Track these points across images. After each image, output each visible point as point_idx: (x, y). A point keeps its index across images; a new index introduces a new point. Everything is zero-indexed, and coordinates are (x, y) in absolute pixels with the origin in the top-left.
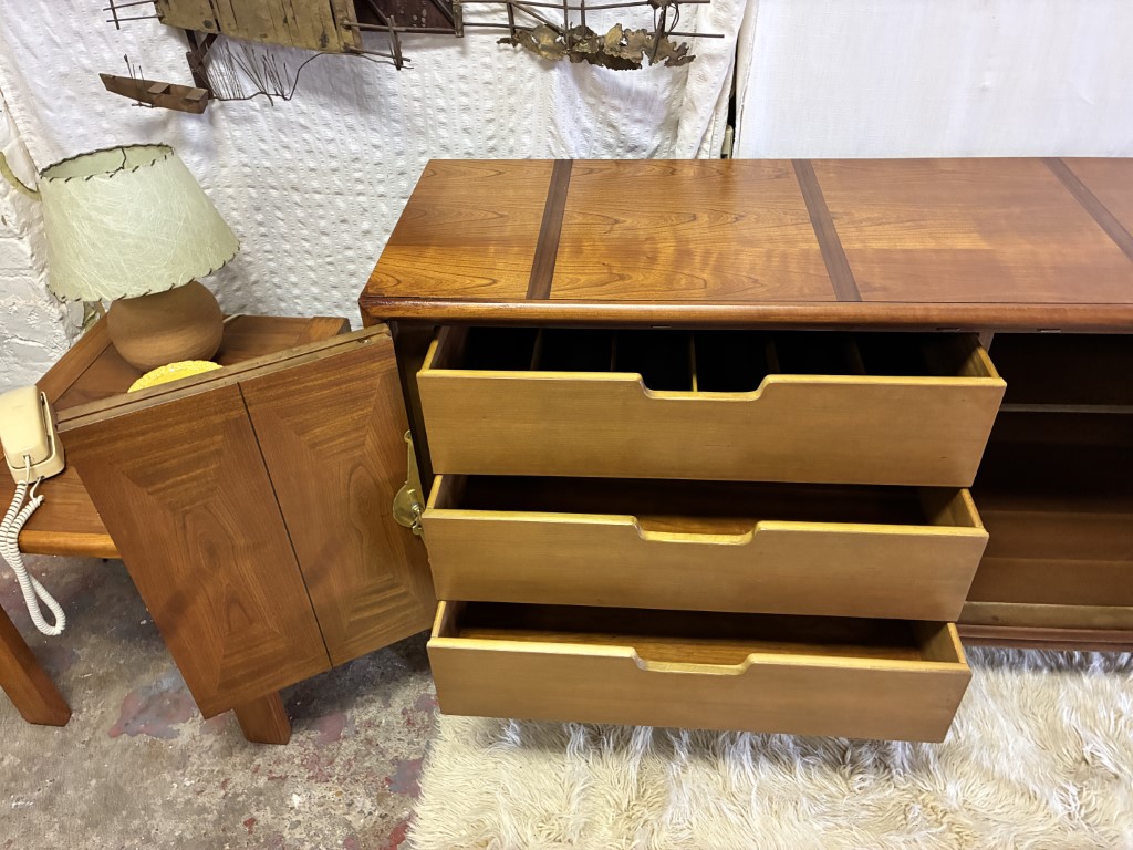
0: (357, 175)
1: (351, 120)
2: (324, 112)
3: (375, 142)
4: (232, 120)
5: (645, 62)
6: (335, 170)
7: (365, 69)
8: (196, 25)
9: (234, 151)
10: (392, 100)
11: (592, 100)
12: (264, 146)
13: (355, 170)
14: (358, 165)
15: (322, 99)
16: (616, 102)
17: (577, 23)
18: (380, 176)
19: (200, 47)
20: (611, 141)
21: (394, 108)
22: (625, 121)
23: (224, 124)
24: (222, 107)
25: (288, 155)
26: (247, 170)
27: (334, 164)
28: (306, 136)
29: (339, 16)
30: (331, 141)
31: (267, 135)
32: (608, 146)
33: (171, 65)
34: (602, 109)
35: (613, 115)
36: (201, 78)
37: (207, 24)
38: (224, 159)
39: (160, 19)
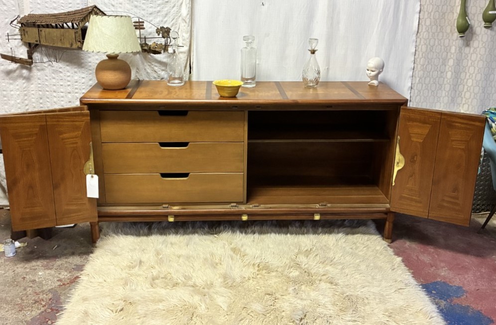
0: (76, 87)
1: (76, 70)
2: (68, 68)
3: (83, 76)
4: (38, 70)
5: (162, 52)
6: (69, 85)
7: (82, 55)
8: (33, 41)
9: (37, 79)
10: (90, 64)
11: (150, 64)
12: (46, 78)
13: (76, 85)
14: (76, 84)
15: (68, 64)
16: (156, 64)
17: (144, 42)
18: (84, 87)
19: (32, 48)
20: (156, 76)
21: (90, 66)
22: (159, 70)
23: (35, 71)
24: (35, 66)
25: (54, 81)
26: (40, 85)
27: (69, 83)
28: (61, 75)
29: (77, 38)
30: (69, 76)
31: (48, 75)
32: (155, 78)
33: (22, 53)
34: (152, 66)
35: (156, 68)
36: (30, 57)
37: (37, 41)
38: (33, 82)
39: (21, 40)
